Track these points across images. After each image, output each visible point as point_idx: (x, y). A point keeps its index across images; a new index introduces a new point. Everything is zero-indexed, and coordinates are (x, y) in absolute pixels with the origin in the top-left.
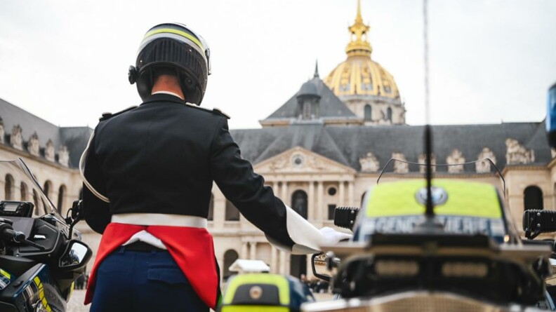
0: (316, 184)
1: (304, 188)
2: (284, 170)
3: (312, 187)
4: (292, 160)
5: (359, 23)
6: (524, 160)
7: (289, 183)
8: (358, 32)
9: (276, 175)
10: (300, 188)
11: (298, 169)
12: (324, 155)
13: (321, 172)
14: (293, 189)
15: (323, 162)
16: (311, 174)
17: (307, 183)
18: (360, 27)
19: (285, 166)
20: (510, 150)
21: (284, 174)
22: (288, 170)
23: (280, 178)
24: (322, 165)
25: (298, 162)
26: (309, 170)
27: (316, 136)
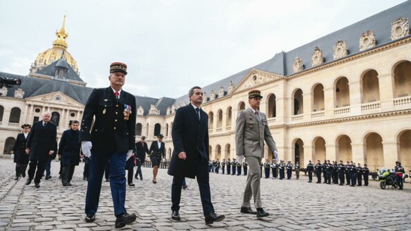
0: (66, 110)
1: (59, 112)
2: (50, 102)
3: (63, 111)
4: (55, 97)
5: (63, 32)
6: (157, 114)
7: (51, 108)
8: (62, 37)
9: (45, 103)
10: (56, 111)
11: (57, 102)
12: (71, 97)
13: (69, 105)
14: (53, 111)
15: (71, 101)
16: (64, 105)
17: (62, 109)
18: (62, 34)
19: (50, 100)
20: (151, 109)
21: (50, 103)
22: (52, 102)
23: (47, 105)
24: (70, 102)
25: (58, 99)
26: (63, 103)
27: (65, 88)
